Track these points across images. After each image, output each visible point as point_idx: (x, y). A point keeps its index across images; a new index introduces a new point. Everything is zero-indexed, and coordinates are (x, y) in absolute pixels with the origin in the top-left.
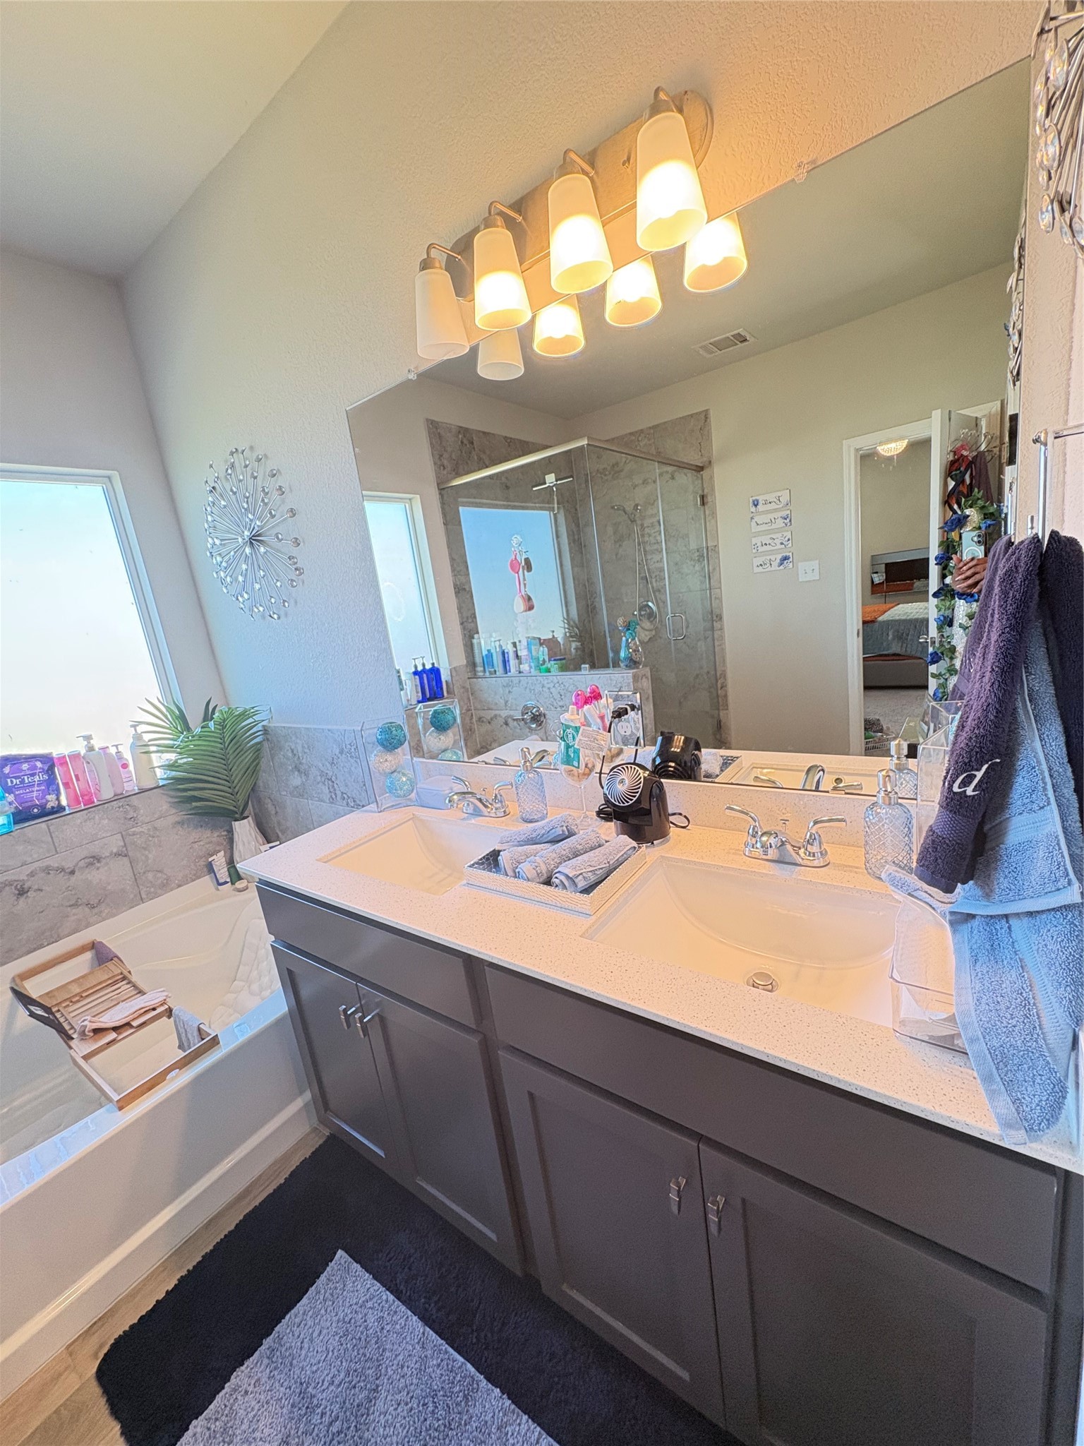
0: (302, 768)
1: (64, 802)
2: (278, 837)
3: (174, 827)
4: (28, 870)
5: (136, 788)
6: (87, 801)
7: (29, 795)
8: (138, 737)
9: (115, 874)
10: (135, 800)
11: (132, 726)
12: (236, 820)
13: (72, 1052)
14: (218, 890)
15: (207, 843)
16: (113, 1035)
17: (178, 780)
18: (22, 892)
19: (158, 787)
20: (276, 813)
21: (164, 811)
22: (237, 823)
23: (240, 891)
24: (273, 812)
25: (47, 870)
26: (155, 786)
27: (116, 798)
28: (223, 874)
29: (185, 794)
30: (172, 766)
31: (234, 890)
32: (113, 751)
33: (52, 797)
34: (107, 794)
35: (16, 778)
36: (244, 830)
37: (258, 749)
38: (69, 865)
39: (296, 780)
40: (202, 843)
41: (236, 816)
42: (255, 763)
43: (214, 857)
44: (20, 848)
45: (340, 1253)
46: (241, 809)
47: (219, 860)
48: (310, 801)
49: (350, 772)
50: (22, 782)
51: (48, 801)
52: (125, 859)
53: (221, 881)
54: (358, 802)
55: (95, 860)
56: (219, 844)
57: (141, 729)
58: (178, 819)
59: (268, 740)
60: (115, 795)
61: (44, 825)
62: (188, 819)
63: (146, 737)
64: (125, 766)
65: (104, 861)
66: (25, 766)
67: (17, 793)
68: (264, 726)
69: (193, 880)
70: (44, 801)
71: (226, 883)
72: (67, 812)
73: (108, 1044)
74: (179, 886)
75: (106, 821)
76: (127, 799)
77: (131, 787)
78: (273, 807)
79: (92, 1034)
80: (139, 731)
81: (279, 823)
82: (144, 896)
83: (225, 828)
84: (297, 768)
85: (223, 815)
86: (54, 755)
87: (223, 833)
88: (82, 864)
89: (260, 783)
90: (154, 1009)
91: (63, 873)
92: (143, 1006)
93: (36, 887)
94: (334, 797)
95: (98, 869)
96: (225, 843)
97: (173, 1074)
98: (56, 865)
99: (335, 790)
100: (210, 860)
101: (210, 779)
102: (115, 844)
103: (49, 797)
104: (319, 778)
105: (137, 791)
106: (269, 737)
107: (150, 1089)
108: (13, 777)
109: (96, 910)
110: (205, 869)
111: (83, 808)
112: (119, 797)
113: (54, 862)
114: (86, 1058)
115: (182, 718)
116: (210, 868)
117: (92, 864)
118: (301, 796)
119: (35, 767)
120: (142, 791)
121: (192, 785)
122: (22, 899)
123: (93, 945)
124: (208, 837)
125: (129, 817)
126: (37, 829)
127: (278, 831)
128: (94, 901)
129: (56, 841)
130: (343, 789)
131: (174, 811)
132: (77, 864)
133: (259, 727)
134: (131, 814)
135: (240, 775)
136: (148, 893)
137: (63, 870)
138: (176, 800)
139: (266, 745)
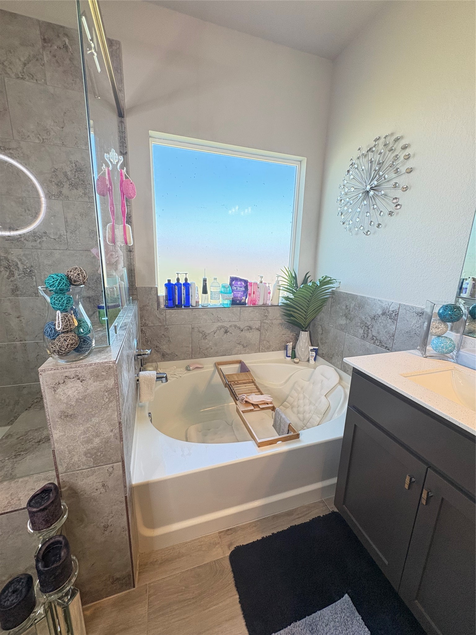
0: (349, 316)
1: (247, 302)
2: (318, 345)
3: (278, 325)
4: (230, 324)
5: (270, 304)
6: (254, 304)
7: (237, 295)
8: (278, 282)
9: (254, 336)
10: (270, 309)
11: (277, 276)
12: (303, 331)
13: (237, 406)
14: (285, 358)
15: (288, 337)
16: (252, 408)
17: (287, 305)
18: (226, 332)
19: (278, 306)
20: (322, 334)
21: (277, 316)
22: (303, 332)
23: (295, 363)
24: (321, 333)
25: (235, 326)
26: (277, 305)
27: (263, 305)
28: (290, 352)
29: (288, 312)
30: (287, 298)
31: (292, 361)
32: (267, 285)
33: (244, 298)
34: (261, 303)
35: (236, 287)
36: (304, 336)
37: (325, 301)
38: (242, 327)
39: (343, 321)
40: (286, 336)
41: (303, 329)
42: (320, 307)
43: (289, 344)
44: (230, 314)
45: (346, 595)
46: (306, 326)
47: (290, 345)
48: (347, 334)
49: (385, 327)
50: (237, 289)
51: (242, 299)
52: (259, 332)
53: (288, 355)
54: (384, 344)
55: (250, 328)
56: (292, 339)
57: (280, 278)
58: (281, 322)
59: (332, 297)
60: (263, 304)
61: (239, 308)
62: (284, 323)
63: (281, 283)
64: (269, 293)
65: (252, 330)
66: (239, 283)
67: (234, 293)
68: (333, 290)
69: (278, 350)
70: (241, 299)
71: (289, 357)
72: (247, 306)
73: (250, 410)
74: (273, 351)
75: (258, 314)
76: (267, 307)
77: (269, 303)
78: (321, 331)
79: (245, 402)
80: (279, 280)
81: (321, 339)
82: (260, 350)
83: (296, 333)
84: (346, 316)
85: (298, 326)
86: (249, 281)
87: (294, 335)
88: (246, 328)
89: (318, 317)
90: (267, 404)
91: (239, 330)
92: (264, 400)
93: (230, 332)
94: (366, 336)
95: (250, 332)
96: (294, 339)
97: (280, 442)
98: (238, 326)
99: (368, 333)
100: (287, 344)
101: (299, 309)
102: (257, 324)
103: (243, 298)
104: (359, 324)
105: (270, 305)
106: (334, 296)
107: (270, 444)
108: (235, 286)
109: (245, 348)
110: (283, 347)
111: (252, 306)
112: (265, 305)
113: (238, 324)
114: (243, 412)
115: (295, 278)
116: (286, 348)
117: (248, 330)
118: (342, 330)
119: (242, 284)
120: (272, 306)
121: (292, 309)
122: (225, 335)
123: (240, 362)
124: (289, 334)
125: (265, 315)
126: (237, 309)
127: (319, 342)
128: (245, 345)
129: (241, 316)
130: (374, 334)
131: (280, 318)
132: (244, 328)
133: (330, 290)
134: (266, 314)
135: (311, 310)
136: (262, 349)
137: (240, 328)
138: (284, 314)
139: (330, 299)
